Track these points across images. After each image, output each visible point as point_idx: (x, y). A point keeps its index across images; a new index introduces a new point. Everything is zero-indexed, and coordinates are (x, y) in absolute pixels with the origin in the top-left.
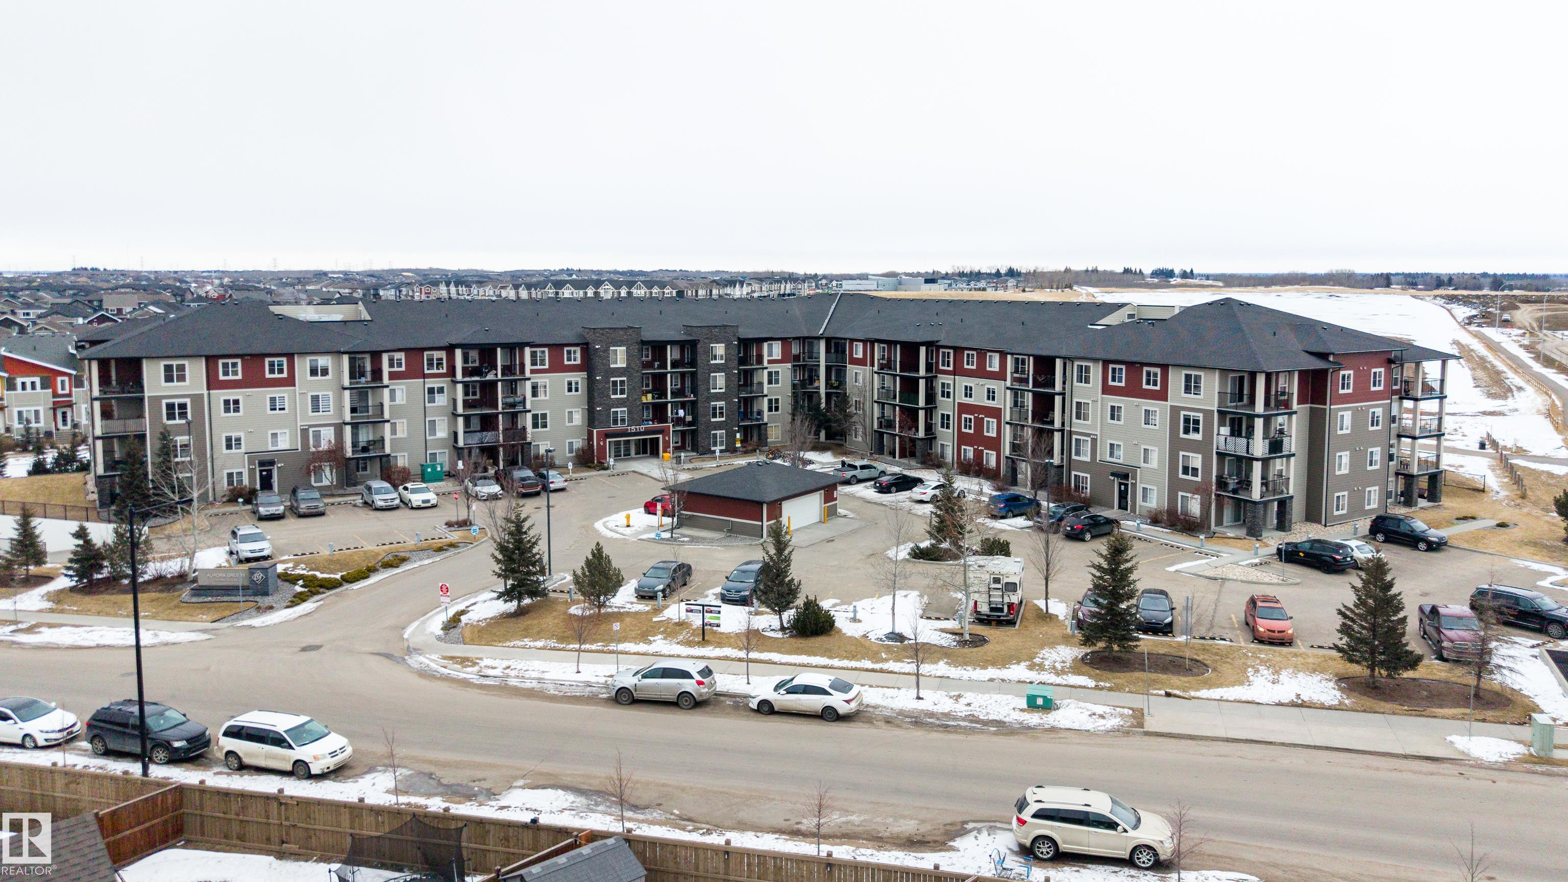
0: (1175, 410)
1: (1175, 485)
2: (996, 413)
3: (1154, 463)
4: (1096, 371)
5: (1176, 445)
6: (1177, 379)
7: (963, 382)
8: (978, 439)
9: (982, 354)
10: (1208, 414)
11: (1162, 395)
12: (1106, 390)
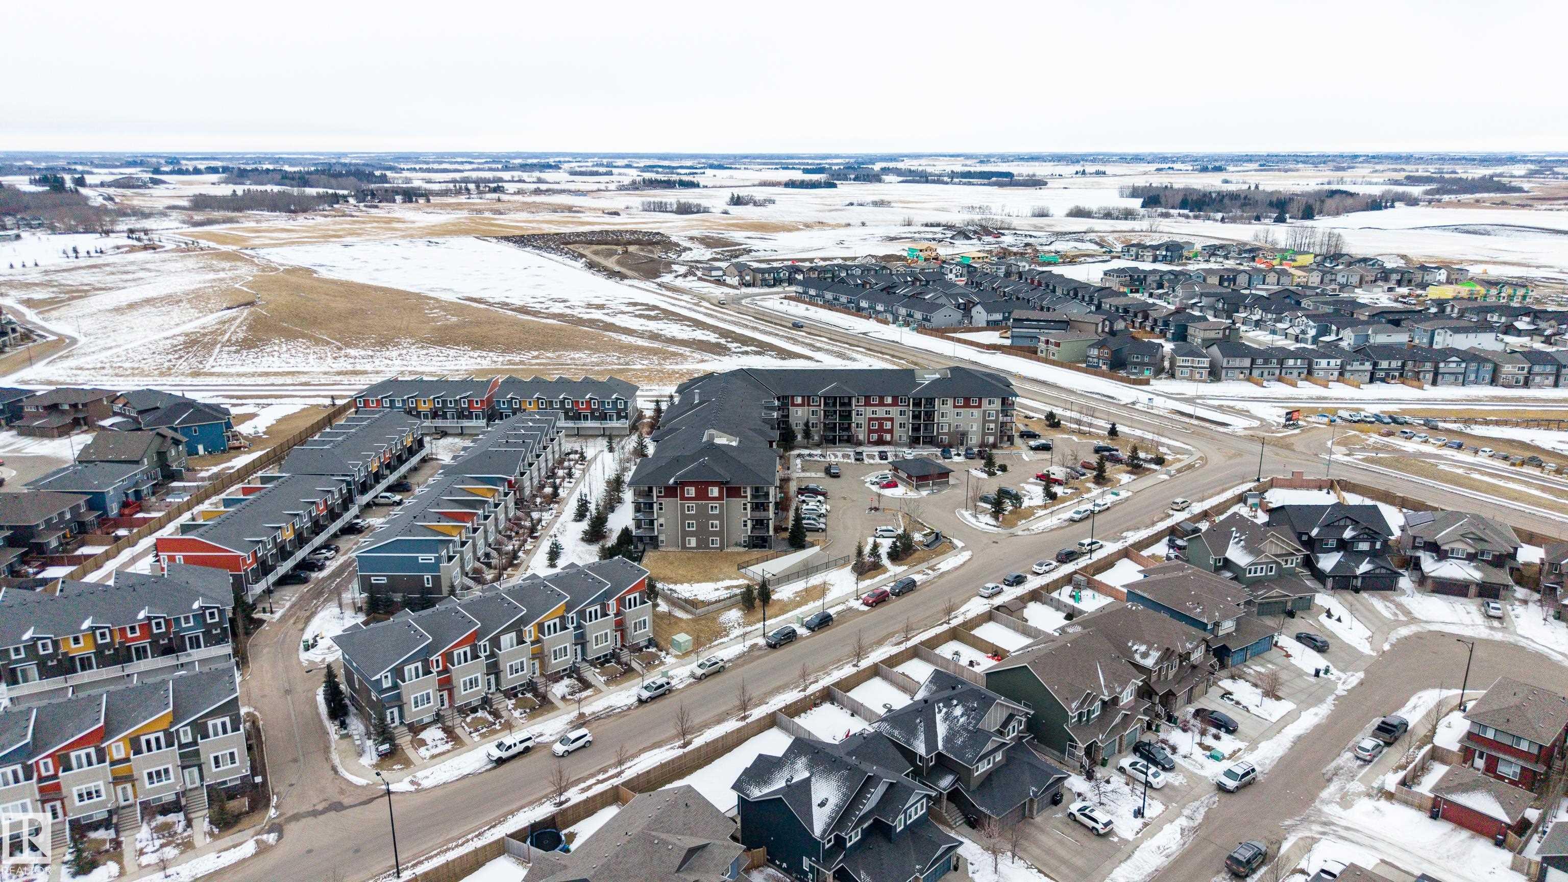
0: (985, 411)
1: (984, 434)
2: (892, 420)
3: (975, 428)
4: (950, 402)
5: (985, 421)
6: (985, 402)
7: (869, 409)
8: (881, 430)
9: (881, 398)
10: (997, 411)
11: (980, 406)
12: (955, 407)
